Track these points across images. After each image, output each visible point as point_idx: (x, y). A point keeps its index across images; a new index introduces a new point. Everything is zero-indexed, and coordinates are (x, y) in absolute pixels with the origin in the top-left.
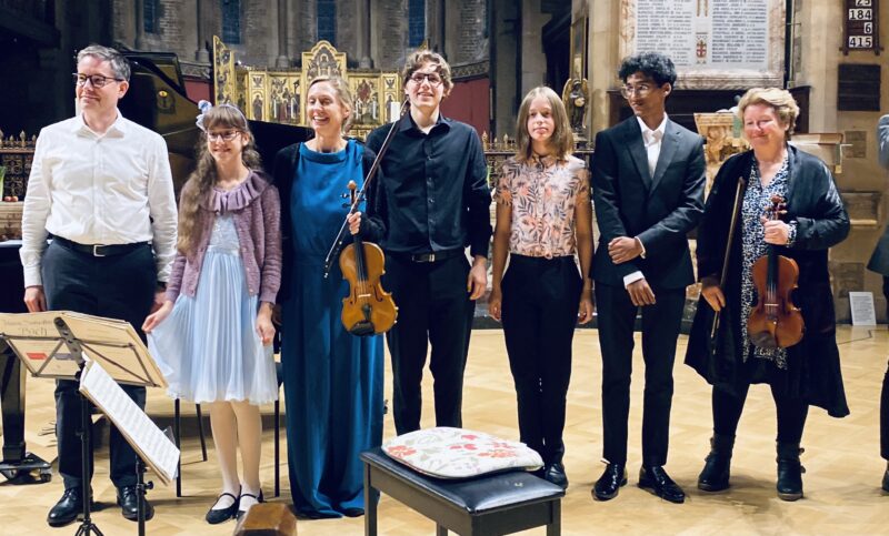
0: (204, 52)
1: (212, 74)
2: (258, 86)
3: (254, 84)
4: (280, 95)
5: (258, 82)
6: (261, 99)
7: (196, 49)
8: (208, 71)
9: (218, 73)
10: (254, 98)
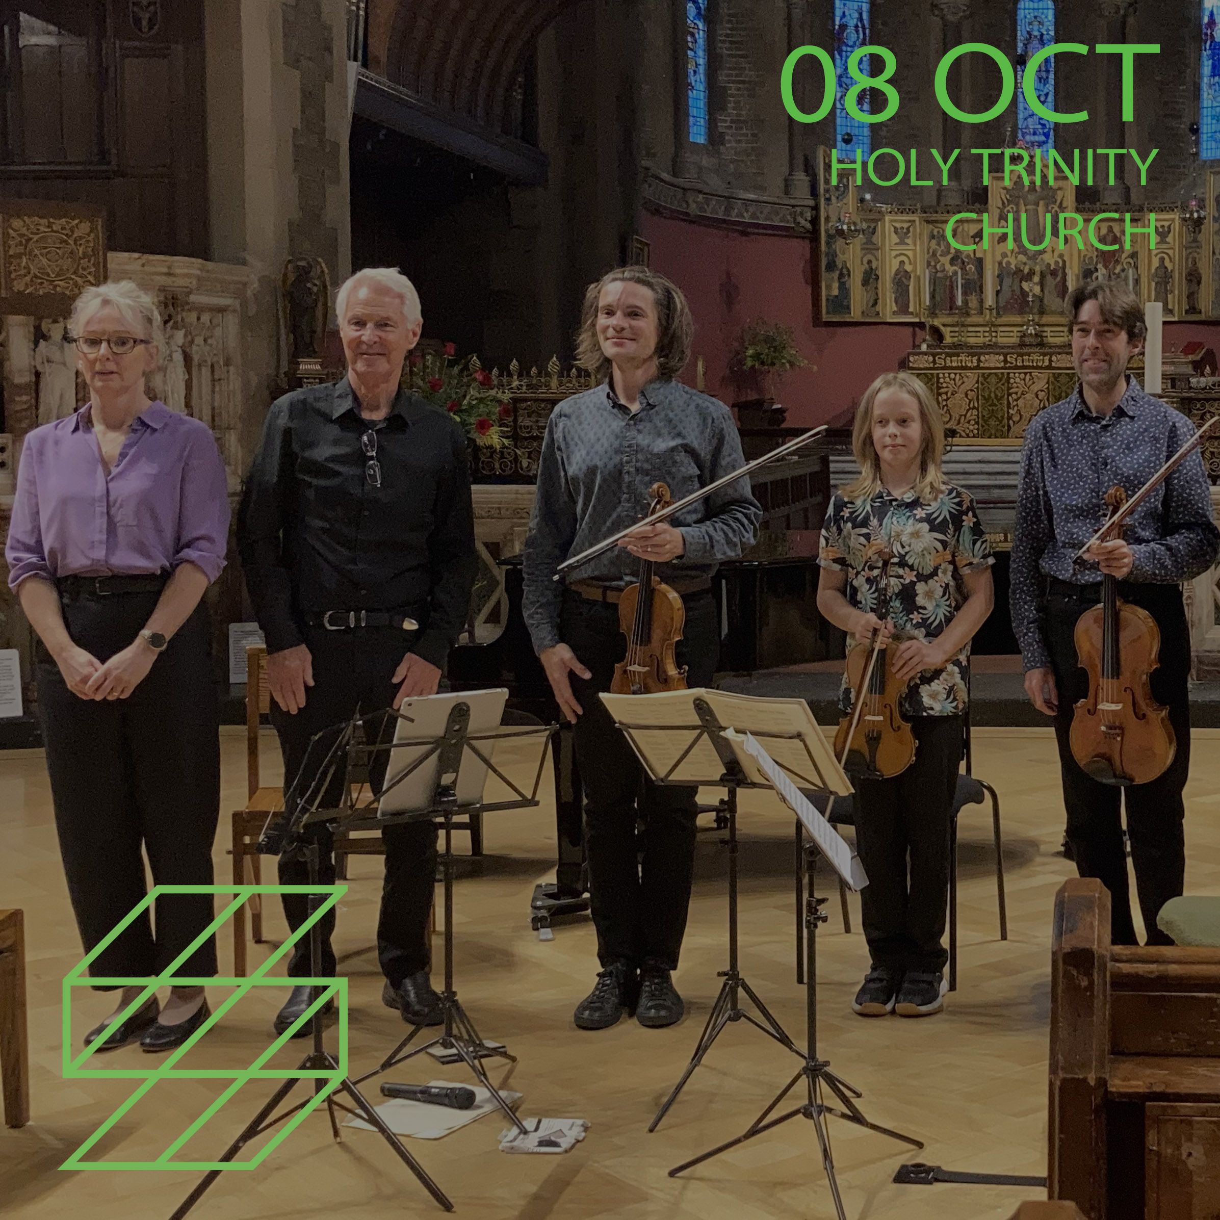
0: (801, 177)
1: (815, 221)
2: (902, 242)
3: (895, 239)
4: (946, 260)
5: (903, 234)
6: (908, 268)
7: (785, 170)
8: (808, 215)
9: (827, 219)
10: (895, 265)
